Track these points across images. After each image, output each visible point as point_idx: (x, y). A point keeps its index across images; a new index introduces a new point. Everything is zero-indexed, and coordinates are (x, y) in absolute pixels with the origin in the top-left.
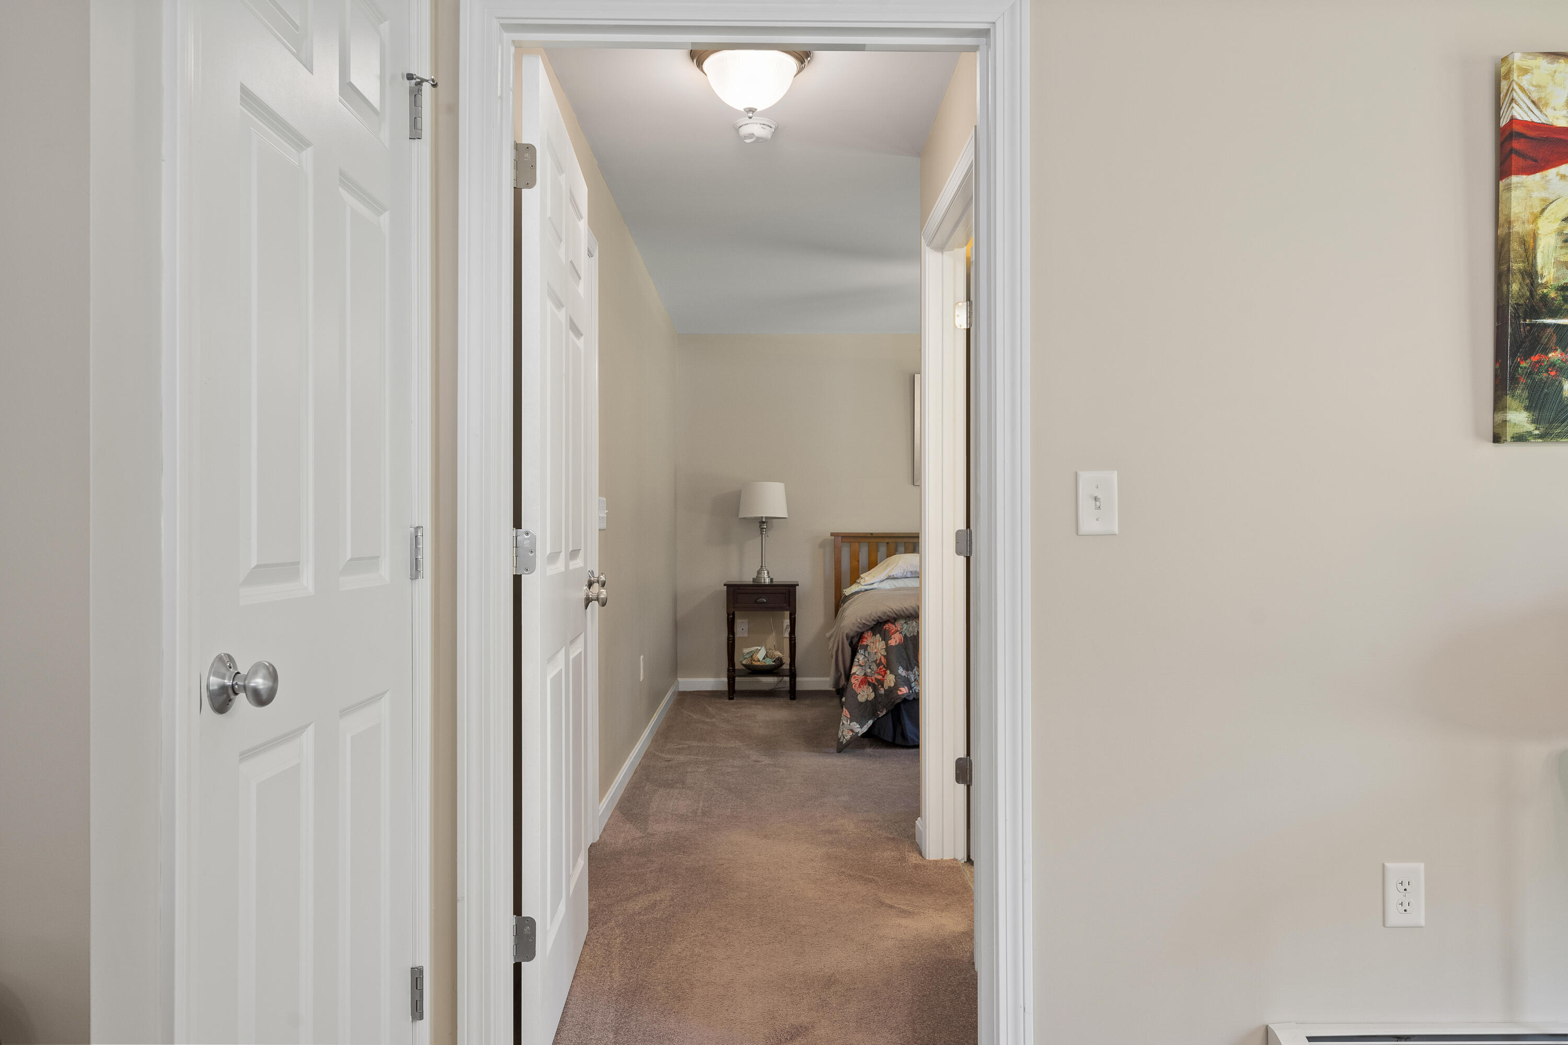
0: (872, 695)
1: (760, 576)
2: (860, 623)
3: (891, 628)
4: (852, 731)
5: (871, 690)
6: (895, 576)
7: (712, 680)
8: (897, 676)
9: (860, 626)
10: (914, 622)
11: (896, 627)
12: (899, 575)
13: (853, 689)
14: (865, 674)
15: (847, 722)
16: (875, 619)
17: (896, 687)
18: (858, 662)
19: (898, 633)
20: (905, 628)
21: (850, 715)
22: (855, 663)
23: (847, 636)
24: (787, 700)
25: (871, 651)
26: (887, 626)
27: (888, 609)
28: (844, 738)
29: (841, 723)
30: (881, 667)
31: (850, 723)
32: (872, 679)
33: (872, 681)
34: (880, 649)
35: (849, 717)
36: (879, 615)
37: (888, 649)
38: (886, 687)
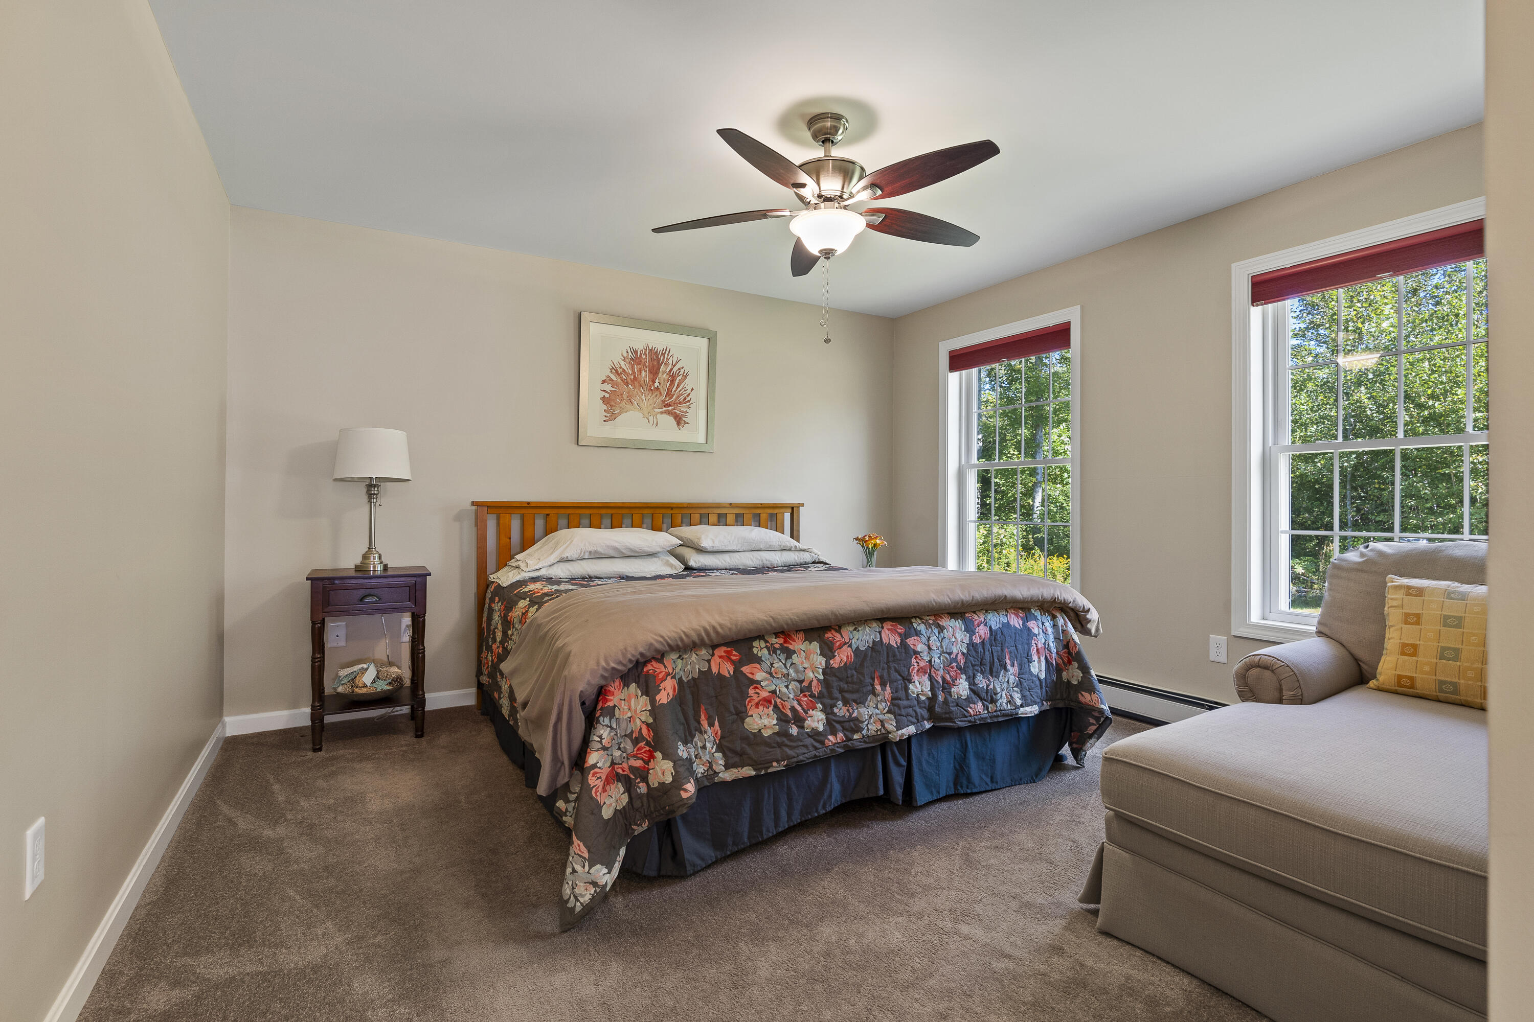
0: (625, 799)
1: (367, 561)
2: (605, 669)
3: (658, 671)
4: (594, 884)
5: (622, 790)
6: (569, 558)
7: (285, 713)
8: (677, 761)
9: (606, 675)
10: (694, 655)
11: (665, 667)
12: (575, 556)
13: (592, 798)
14: (613, 764)
15: (584, 867)
16: (633, 659)
17: (677, 783)
18: (601, 742)
19: (669, 678)
20: (680, 666)
21: (589, 852)
22: (595, 745)
23: (580, 696)
24: (407, 739)
25: (621, 717)
26: (649, 667)
27: (656, 638)
28: (577, 900)
29: (569, 870)
30: (642, 744)
31: (590, 868)
32: (623, 769)
33: (624, 771)
34: (638, 711)
35: (586, 855)
36: (641, 650)
37: (655, 710)
38: (654, 782)
